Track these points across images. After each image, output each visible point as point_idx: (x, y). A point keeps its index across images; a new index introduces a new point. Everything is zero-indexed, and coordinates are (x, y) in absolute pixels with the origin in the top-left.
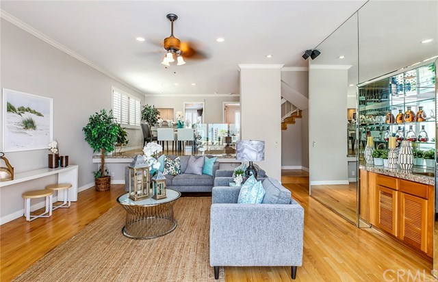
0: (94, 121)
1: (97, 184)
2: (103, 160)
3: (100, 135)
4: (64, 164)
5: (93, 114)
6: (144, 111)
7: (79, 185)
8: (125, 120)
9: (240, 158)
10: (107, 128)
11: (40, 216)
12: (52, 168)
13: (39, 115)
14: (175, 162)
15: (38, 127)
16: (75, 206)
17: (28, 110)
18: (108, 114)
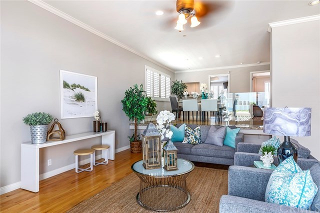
0: (129, 95)
1: (132, 146)
2: (136, 127)
3: (133, 106)
4: (104, 130)
5: (128, 89)
6: (174, 86)
7: (116, 148)
8: (157, 94)
9: (269, 131)
10: (138, 100)
11: (86, 170)
12: (96, 132)
13: (87, 90)
14: (195, 131)
15: (86, 100)
16: (113, 163)
17: (79, 86)
18: (139, 88)
